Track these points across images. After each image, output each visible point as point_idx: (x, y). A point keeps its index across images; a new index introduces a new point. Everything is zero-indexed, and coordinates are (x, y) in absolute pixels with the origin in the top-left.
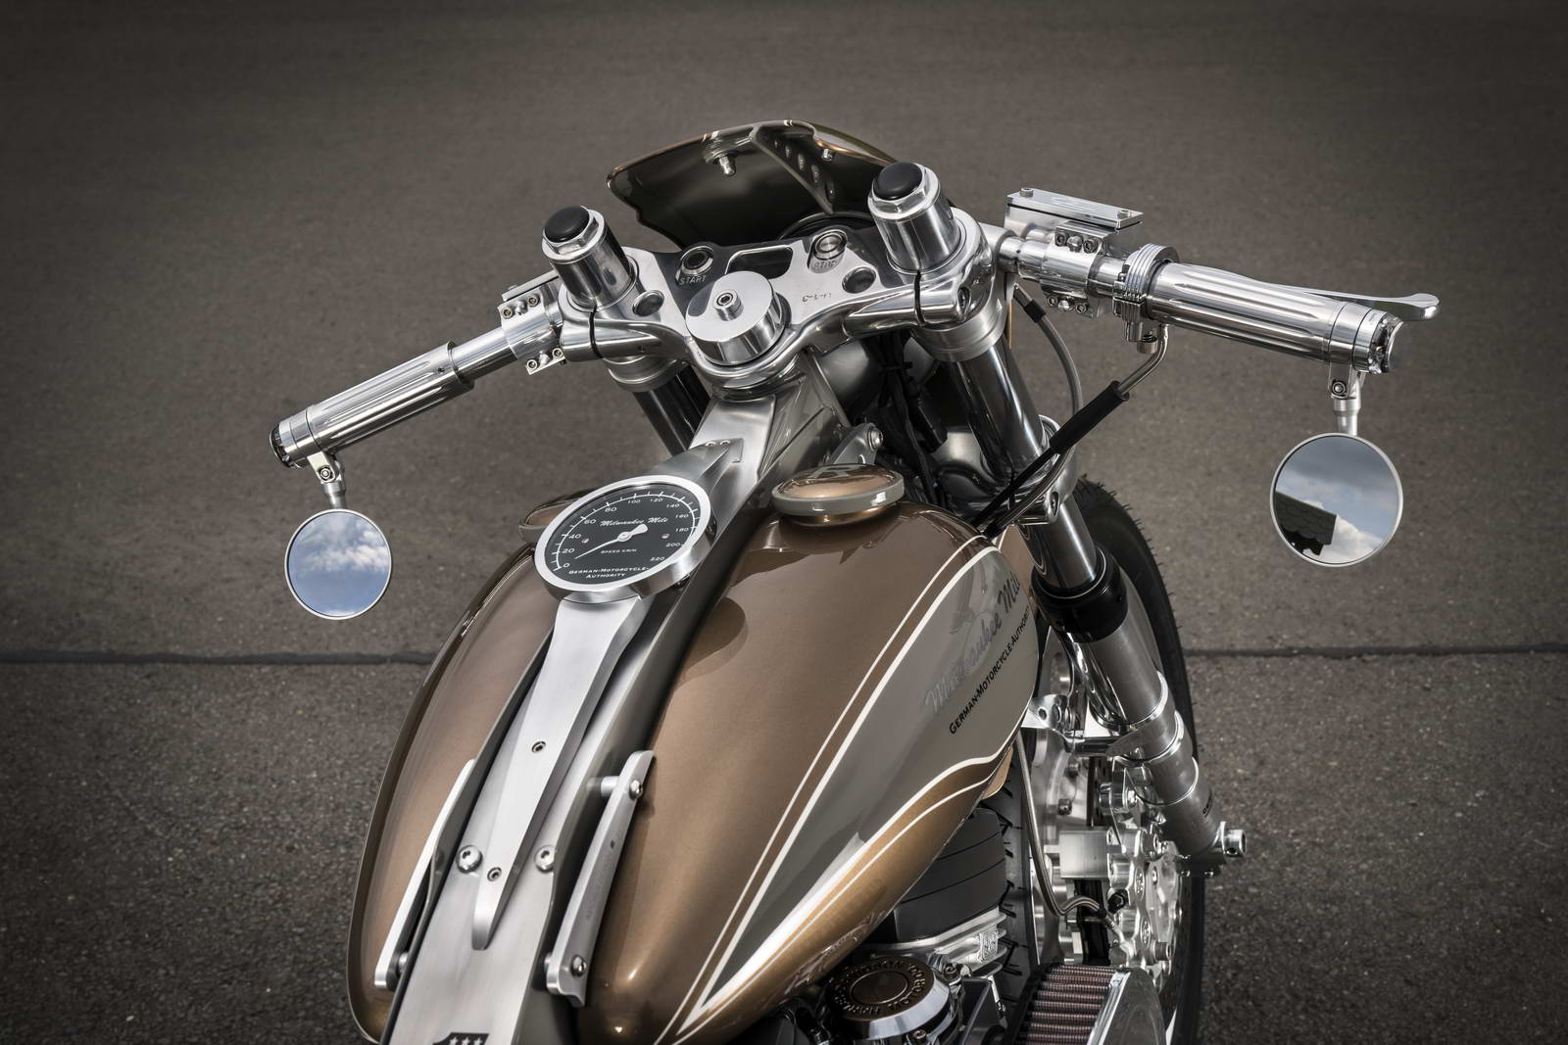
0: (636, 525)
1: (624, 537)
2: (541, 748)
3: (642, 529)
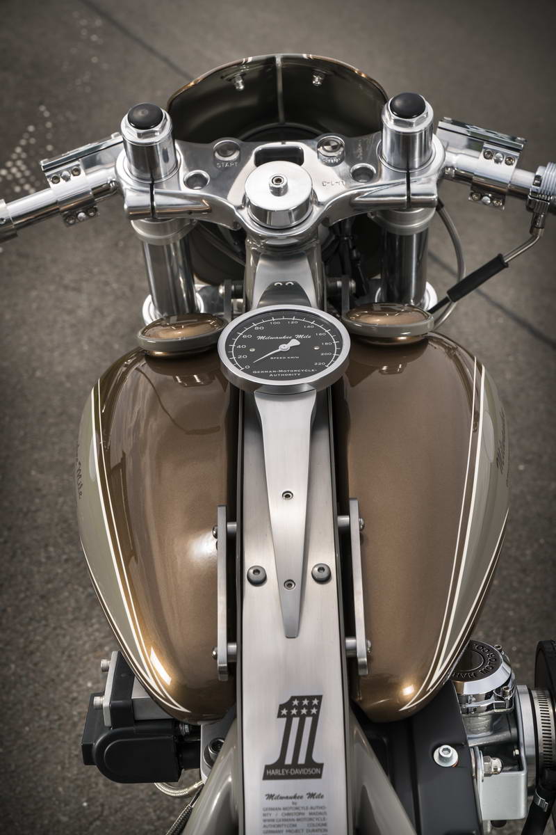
0: (289, 340)
1: (284, 347)
2: (287, 496)
3: (295, 342)
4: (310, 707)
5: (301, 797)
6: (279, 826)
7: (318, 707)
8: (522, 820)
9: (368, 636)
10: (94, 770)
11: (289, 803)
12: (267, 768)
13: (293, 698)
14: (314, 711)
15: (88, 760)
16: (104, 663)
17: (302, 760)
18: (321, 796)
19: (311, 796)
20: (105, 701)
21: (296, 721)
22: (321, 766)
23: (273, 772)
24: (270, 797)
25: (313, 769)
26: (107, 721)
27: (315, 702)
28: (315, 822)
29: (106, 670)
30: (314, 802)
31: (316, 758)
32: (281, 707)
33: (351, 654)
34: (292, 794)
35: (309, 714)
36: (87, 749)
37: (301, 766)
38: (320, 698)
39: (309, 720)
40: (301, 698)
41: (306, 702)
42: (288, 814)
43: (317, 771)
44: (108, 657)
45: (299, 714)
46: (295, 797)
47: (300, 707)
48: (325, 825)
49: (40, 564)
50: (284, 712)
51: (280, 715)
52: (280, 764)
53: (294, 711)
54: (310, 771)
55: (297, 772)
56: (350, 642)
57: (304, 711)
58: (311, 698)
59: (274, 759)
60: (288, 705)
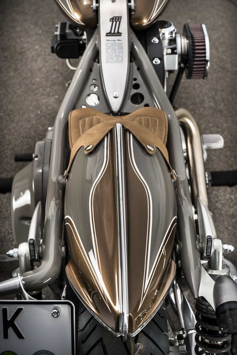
4: (118, 19)
5: (116, 41)
6: (110, 47)
7: (121, 19)
8: (177, 70)
9: (135, 2)
10: (55, 55)
11: (113, 42)
12: (107, 34)
13: (114, 17)
14: (119, 20)
15: (53, 51)
16: (56, 26)
17: (116, 32)
18: (121, 40)
19: (119, 40)
20: (58, 33)
21: (114, 23)
22: (121, 33)
23: (108, 35)
24: (108, 40)
25: (119, 34)
26: (59, 39)
27: (120, 18)
28: (119, 47)
29: (57, 28)
30: (119, 42)
31: (120, 31)
32: (111, 19)
33: (130, 7)
34: (113, 40)
35: (118, 21)
36: (52, 48)
37: (116, 33)
38: (121, 17)
39: (118, 22)
40: (116, 17)
41: (117, 18)
42: (113, 45)
43: (120, 34)
44: (58, 24)
45: (115, 21)
46: (114, 41)
47: (116, 19)
48: (122, 47)
49: (18, 43)
50: (111, 20)
51: (110, 21)
52: (110, 32)
53: (114, 20)
54: (118, 34)
55: (115, 35)
56: (129, 4)
57: (117, 20)
58: (118, 17)
59: (109, 31)
60: (113, 19)
